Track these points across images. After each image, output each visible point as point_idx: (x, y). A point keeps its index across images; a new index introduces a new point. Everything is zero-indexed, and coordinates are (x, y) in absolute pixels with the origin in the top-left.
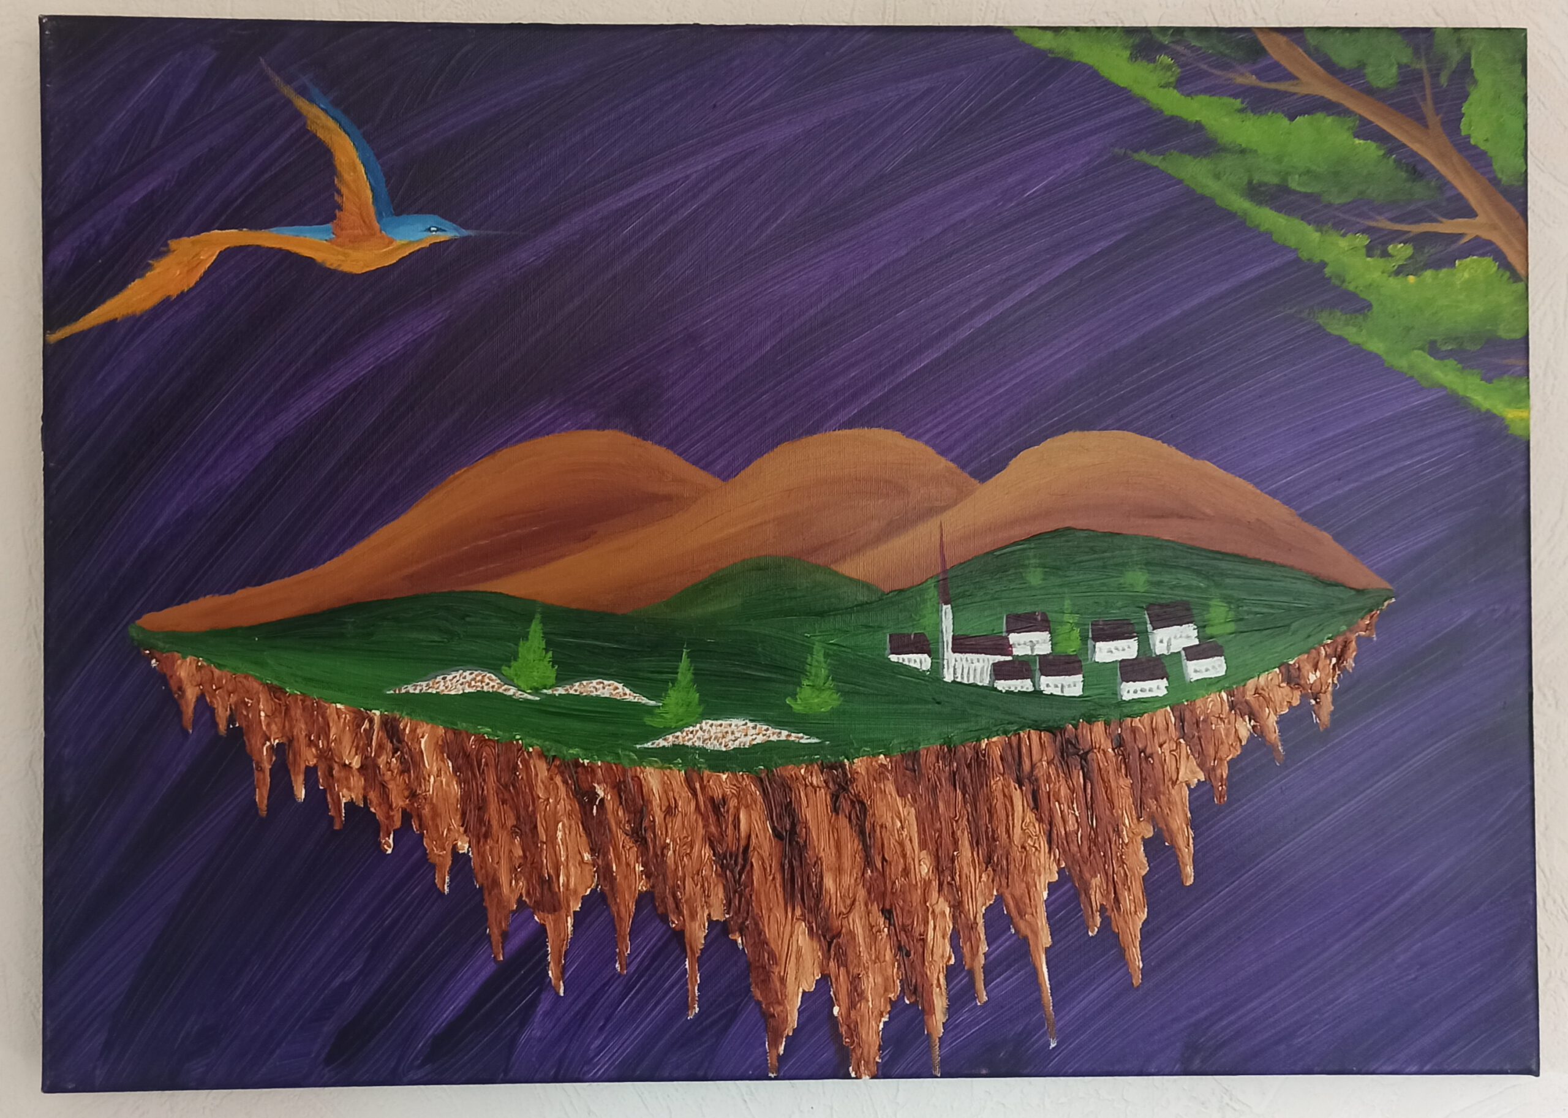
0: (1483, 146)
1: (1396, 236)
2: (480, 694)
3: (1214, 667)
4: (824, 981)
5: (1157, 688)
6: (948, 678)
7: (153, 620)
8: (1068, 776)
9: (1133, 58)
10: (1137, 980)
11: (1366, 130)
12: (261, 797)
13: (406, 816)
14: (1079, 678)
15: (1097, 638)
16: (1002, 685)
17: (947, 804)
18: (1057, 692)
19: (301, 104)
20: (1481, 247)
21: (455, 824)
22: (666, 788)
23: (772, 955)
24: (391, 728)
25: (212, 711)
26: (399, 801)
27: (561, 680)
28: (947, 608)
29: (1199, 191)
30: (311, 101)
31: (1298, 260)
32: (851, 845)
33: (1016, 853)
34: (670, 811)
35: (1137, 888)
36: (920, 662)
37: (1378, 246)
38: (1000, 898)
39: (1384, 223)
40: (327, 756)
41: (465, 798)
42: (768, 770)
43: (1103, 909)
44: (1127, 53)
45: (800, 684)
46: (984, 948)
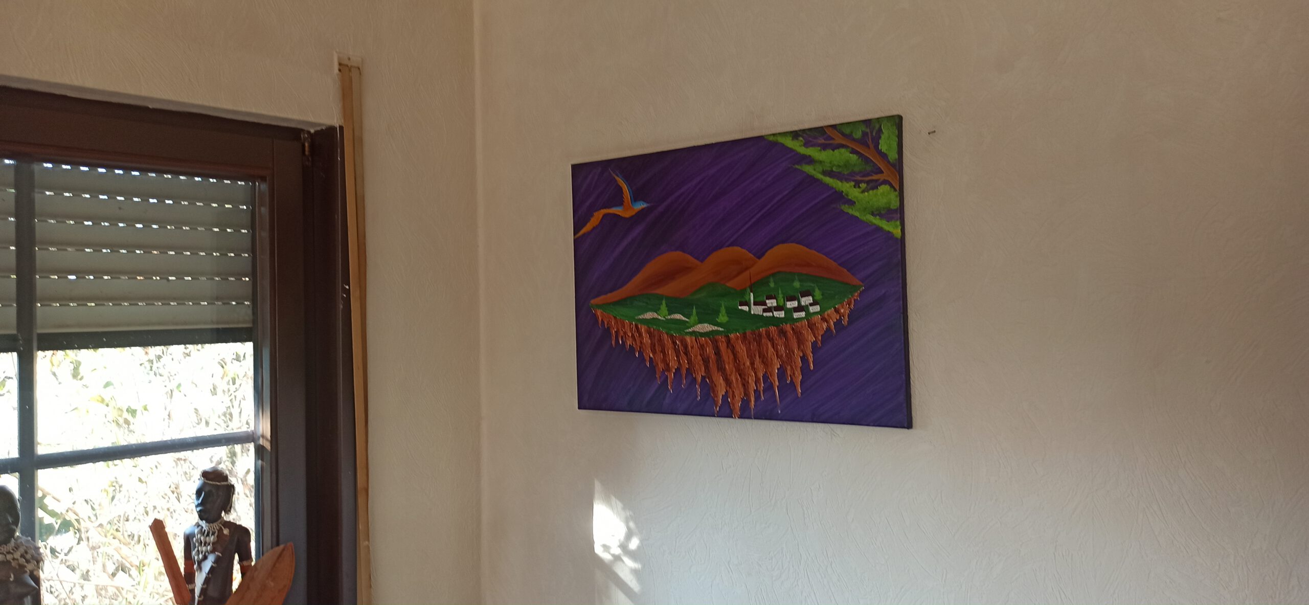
0: (885, 152)
1: (861, 182)
2: (654, 319)
3: (817, 308)
4: (727, 392)
5: (803, 314)
6: (752, 313)
7: (592, 301)
8: (781, 339)
9: (793, 139)
10: (799, 395)
11: (854, 152)
12: (613, 343)
13: (640, 348)
14: (783, 312)
15: (788, 301)
16: (765, 314)
17: (753, 346)
18: (778, 316)
19: (617, 178)
20: (885, 182)
21: (649, 349)
22: (692, 342)
23: (715, 385)
24: (636, 326)
25: (604, 322)
26: (638, 343)
27: (670, 314)
28: (752, 294)
29: (810, 174)
30: (618, 176)
31: (836, 192)
32: (732, 357)
33: (769, 359)
34: (692, 347)
35: (799, 370)
36: (746, 308)
37: (857, 184)
38: (766, 372)
39: (859, 178)
40: (625, 333)
41: (651, 344)
42: (713, 337)
43: (790, 376)
44: (791, 138)
45: (719, 315)
46: (763, 385)
